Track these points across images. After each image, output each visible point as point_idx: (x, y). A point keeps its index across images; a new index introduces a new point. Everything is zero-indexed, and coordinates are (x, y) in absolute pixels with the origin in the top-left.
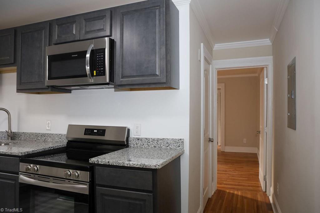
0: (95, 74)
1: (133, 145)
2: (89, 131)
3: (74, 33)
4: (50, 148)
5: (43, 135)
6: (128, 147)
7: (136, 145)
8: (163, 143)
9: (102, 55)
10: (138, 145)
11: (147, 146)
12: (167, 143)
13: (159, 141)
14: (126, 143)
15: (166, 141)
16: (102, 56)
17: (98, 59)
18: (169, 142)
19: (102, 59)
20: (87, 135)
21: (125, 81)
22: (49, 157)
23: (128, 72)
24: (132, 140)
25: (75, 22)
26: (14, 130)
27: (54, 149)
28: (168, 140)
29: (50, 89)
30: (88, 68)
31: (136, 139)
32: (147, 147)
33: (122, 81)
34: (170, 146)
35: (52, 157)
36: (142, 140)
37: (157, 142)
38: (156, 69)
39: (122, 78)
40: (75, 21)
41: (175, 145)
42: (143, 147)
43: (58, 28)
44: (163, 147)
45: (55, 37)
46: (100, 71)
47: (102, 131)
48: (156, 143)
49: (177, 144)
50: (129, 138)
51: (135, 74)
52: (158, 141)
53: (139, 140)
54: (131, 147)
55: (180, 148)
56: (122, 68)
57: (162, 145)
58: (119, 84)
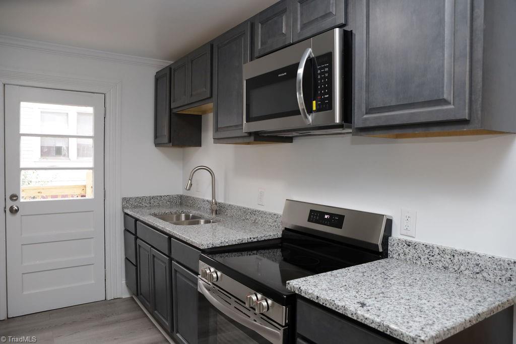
0: (314, 108)
1: (397, 254)
2: (316, 215)
3: (284, 32)
4: (250, 239)
5: (253, 212)
6: (387, 257)
7: (402, 256)
8: (465, 264)
9: (326, 67)
10: (408, 257)
11: (427, 262)
12: (477, 265)
13: (456, 258)
14: (381, 250)
15: (475, 260)
16: (327, 69)
17: (319, 77)
18: (481, 263)
19: (327, 75)
20: (312, 222)
21: (373, 119)
22: (250, 255)
23: (379, 100)
24: (396, 244)
25: (284, 11)
26: (220, 200)
27: (258, 241)
28: (479, 258)
29: (252, 138)
30: (300, 96)
31: (404, 244)
32: (426, 264)
33: (366, 119)
34: (485, 274)
35: (254, 254)
36: (416, 247)
37: (452, 258)
38: (443, 87)
39: (367, 113)
40: (286, 9)
41: (499, 273)
42: (419, 263)
43: (262, 28)
44: (467, 272)
45: (259, 45)
46: (323, 100)
47: (337, 218)
48: (449, 261)
49: (504, 272)
50: (390, 238)
51: (393, 103)
52: (454, 256)
53: (409, 245)
54: (392, 257)
55: (512, 283)
56: (368, 91)
57: (462, 268)
58: (361, 126)
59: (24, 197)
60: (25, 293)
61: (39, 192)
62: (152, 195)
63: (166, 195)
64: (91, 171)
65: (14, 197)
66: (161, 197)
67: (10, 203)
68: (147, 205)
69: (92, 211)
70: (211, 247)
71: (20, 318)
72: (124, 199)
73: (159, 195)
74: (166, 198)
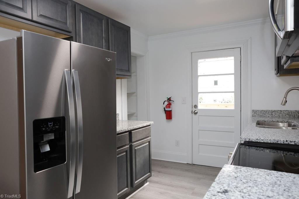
4: (287, 141)
59: (200, 107)
60: (200, 154)
61: (226, 107)
62: (273, 109)
63: (285, 110)
64: (233, 93)
65: (196, 106)
66: (281, 111)
67: (194, 109)
68: (269, 116)
69: (234, 117)
70: (247, 140)
71: (197, 166)
72: (253, 111)
73: (279, 110)
74: (286, 112)
